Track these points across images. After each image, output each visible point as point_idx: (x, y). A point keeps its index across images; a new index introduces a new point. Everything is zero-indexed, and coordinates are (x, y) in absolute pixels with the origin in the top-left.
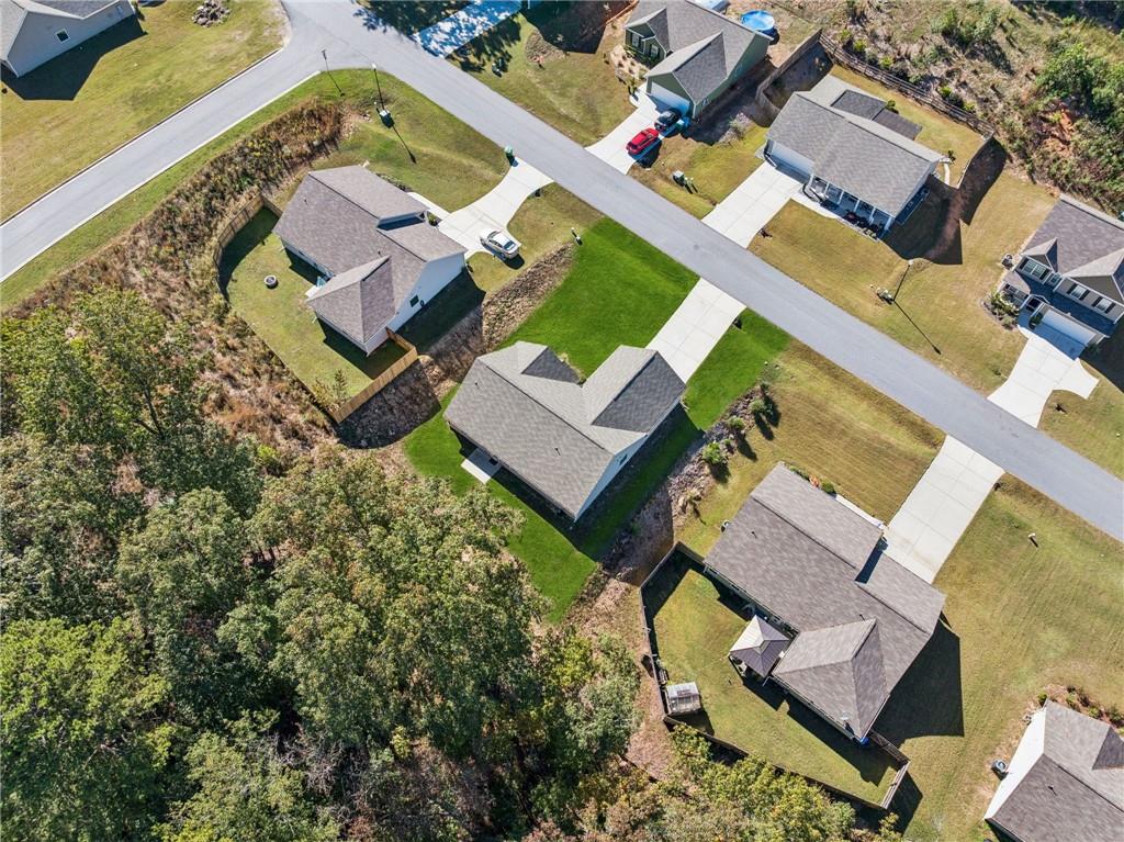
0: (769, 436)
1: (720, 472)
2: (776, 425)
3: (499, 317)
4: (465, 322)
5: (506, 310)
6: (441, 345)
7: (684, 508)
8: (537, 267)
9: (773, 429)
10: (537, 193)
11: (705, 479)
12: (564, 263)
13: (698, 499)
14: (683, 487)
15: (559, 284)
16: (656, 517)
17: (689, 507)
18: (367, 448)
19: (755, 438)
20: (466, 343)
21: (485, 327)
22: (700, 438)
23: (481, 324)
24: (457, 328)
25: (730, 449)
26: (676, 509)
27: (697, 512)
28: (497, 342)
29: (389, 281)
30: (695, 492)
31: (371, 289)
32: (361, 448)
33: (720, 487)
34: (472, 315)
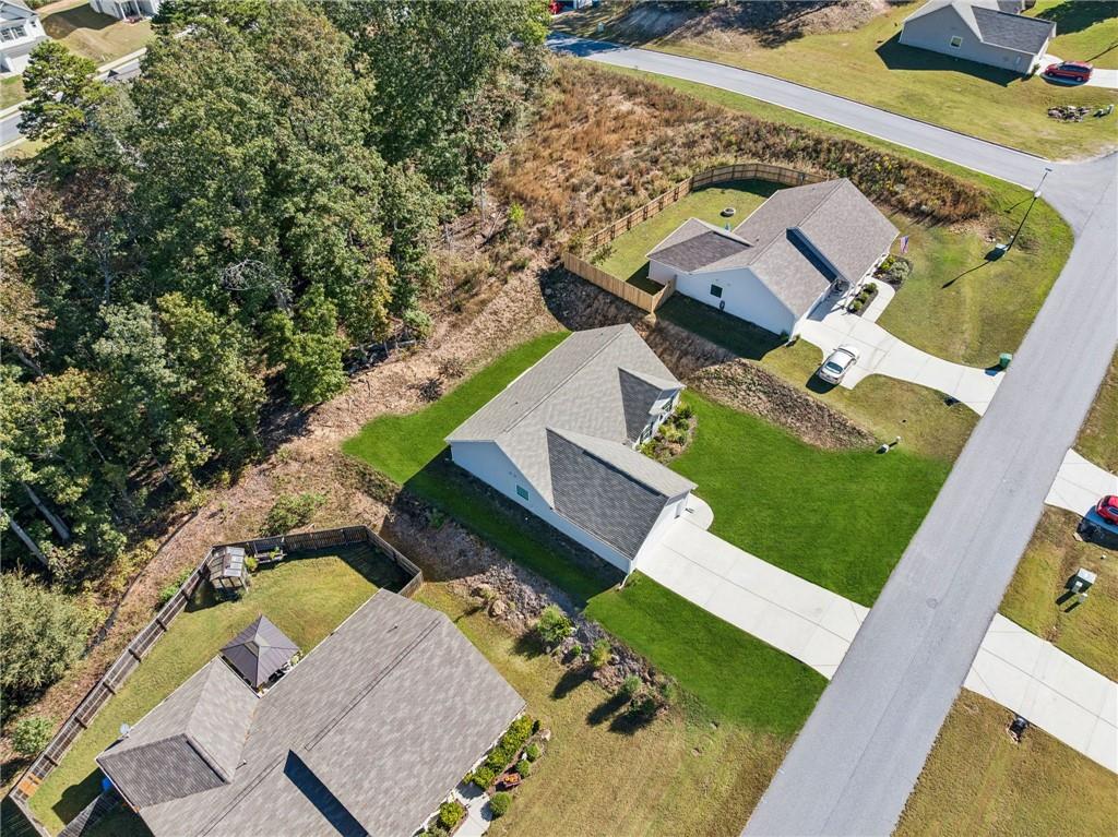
0: (595, 718)
1: (531, 644)
2: (613, 729)
3: (730, 381)
4: (710, 346)
5: (744, 387)
6: (673, 329)
7: (476, 592)
8: (820, 408)
9: (606, 725)
10: (950, 401)
11: (519, 623)
12: (840, 440)
13: (491, 613)
14: (504, 587)
15: (806, 439)
16: (462, 553)
17: (480, 601)
18: (544, 295)
19: (588, 697)
20: (685, 353)
21: (712, 369)
22: (575, 602)
23: (714, 363)
24: (698, 340)
25: (569, 658)
26: (475, 581)
27: (472, 611)
28: (698, 387)
29: (724, 256)
30: (500, 607)
31: (707, 243)
32: (543, 290)
33: (509, 644)
34: (721, 351)
